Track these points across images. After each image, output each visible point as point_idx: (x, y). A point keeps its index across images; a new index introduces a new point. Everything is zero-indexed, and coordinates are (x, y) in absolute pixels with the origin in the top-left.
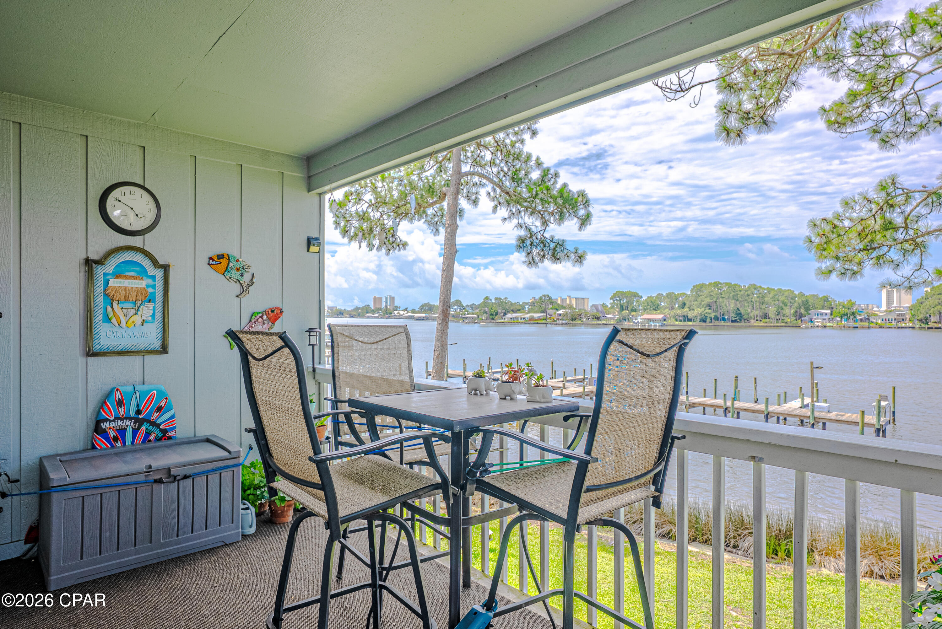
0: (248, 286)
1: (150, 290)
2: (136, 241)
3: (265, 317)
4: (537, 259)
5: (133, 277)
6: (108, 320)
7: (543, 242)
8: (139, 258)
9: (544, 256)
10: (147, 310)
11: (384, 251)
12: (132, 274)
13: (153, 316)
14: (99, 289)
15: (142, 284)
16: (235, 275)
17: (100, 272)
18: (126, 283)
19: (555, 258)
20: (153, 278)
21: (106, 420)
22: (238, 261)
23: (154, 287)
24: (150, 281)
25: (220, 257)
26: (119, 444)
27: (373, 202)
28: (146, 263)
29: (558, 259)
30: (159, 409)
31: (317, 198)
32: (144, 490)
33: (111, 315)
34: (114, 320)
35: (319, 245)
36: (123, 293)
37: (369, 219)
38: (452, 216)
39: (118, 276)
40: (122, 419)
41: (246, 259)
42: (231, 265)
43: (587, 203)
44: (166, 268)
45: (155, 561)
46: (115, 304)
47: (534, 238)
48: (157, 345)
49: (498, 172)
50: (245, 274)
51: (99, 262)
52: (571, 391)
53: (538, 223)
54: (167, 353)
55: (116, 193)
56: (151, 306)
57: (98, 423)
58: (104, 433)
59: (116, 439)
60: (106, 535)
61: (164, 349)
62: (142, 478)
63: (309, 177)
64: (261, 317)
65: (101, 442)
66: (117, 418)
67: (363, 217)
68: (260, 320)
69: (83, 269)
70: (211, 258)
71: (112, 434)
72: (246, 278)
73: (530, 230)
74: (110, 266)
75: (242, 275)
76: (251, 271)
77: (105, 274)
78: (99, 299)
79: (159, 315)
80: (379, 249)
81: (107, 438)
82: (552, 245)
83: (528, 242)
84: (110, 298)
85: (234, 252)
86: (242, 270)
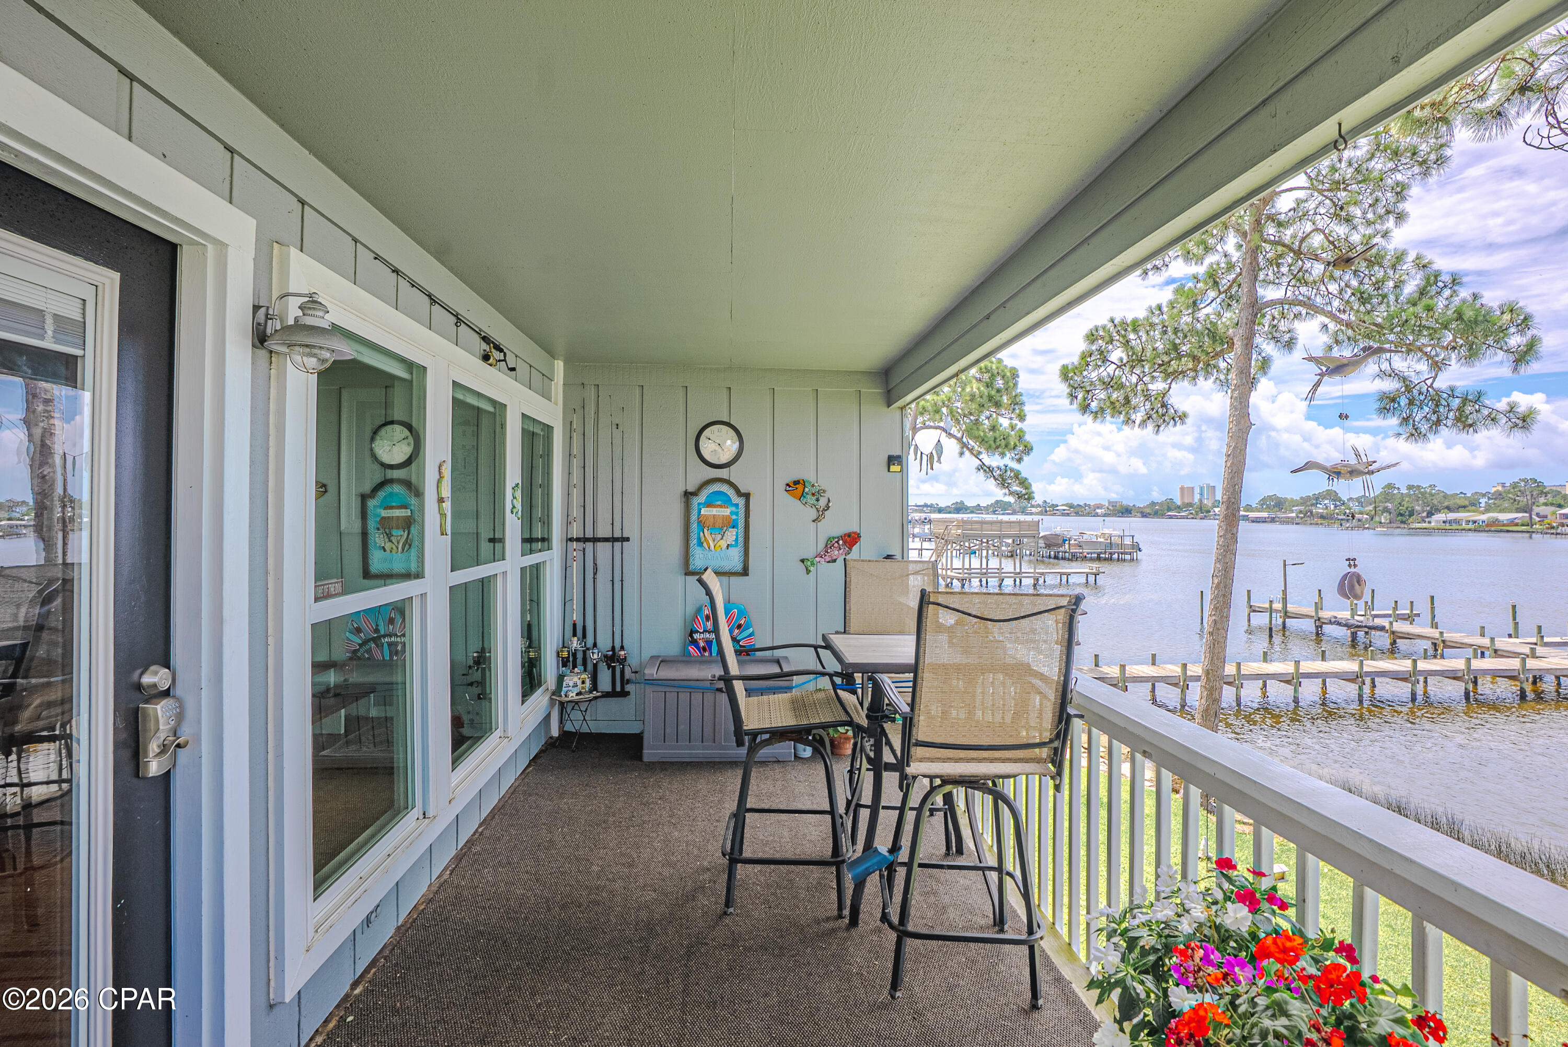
0: (824, 510)
1: (734, 517)
2: (723, 473)
3: (841, 542)
4: (1424, 427)
5: (720, 506)
6: (700, 544)
7: (1436, 399)
8: (725, 488)
9: (1438, 422)
10: (731, 535)
11: (1150, 427)
12: (719, 503)
13: (737, 539)
14: (694, 517)
15: (726, 512)
16: (811, 500)
17: (695, 501)
18: (714, 511)
19: (1464, 422)
20: (737, 505)
21: (697, 632)
22: (813, 486)
23: (737, 514)
24: (734, 509)
25: (796, 483)
26: (707, 654)
27: (1125, 361)
28: (731, 492)
29: (1471, 426)
30: (739, 626)
31: (898, 413)
32: (709, 697)
33: (703, 539)
34: (705, 544)
35: (900, 463)
36: (712, 520)
37: (1121, 386)
38: (1242, 372)
39: (709, 505)
40: (709, 632)
41: (822, 483)
42: (807, 490)
43: (1525, 322)
44: (747, 496)
45: (717, 760)
46: (705, 531)
47: (1415, 392)
48: (739, 567)
49: (1341, 291)
50: (821, 499)
51: (695, 494)
52: (1549, 663)
53: (1423, 367)
54: (747, 575)
55: (707, 432)
56: (734, 531)
57: (692, 633)
58: (694, 642)
59: (704, 649)
60: (681, 727)
61: (745, 572)
62: (708, 684)
63: (889, 392)
64: (837, 542)
65: (692, 650)
66: (705, 631)
67: (1109, 384)
68: (836, 545)
69: (683, 500)
70: (788, 485)
71: (702, 644)
72: (823, 502)
73: (1404, 379)
74: (702, 497)
75: (818, 500)
76: (827, 495)
77: (699, 504)
78: (694, 526)
79: (741, 540)
80: (1143, 423)
81: (698, 647)
82: (1456, 403)
83: (1403, 401)
84: (702, 524)
85: (810, 476)
86: (817, 495)
